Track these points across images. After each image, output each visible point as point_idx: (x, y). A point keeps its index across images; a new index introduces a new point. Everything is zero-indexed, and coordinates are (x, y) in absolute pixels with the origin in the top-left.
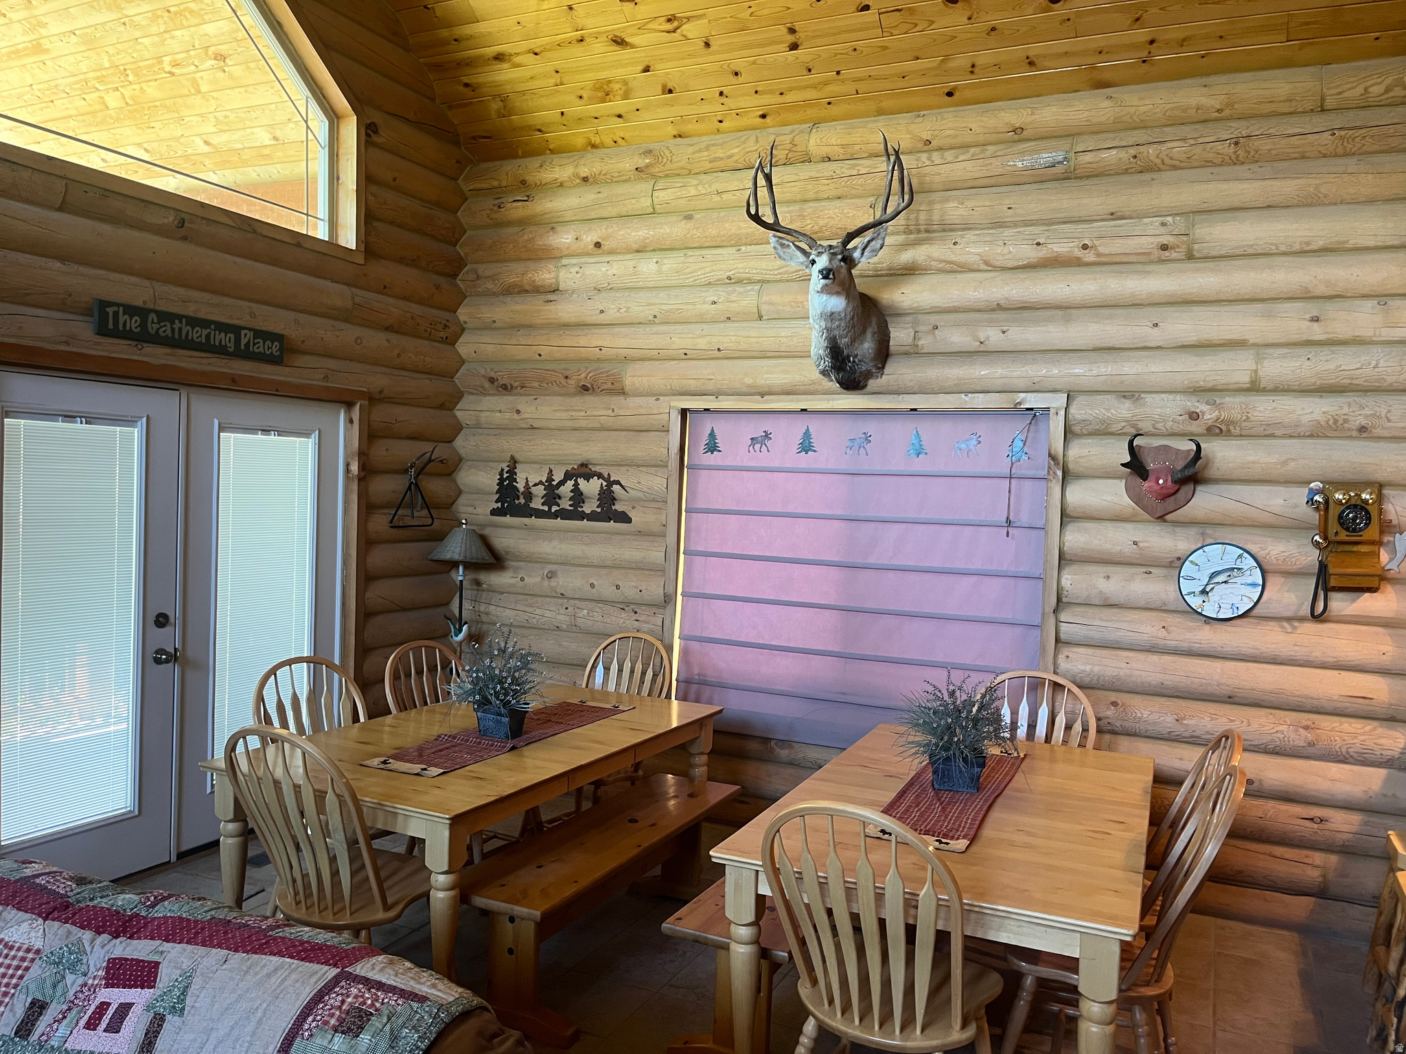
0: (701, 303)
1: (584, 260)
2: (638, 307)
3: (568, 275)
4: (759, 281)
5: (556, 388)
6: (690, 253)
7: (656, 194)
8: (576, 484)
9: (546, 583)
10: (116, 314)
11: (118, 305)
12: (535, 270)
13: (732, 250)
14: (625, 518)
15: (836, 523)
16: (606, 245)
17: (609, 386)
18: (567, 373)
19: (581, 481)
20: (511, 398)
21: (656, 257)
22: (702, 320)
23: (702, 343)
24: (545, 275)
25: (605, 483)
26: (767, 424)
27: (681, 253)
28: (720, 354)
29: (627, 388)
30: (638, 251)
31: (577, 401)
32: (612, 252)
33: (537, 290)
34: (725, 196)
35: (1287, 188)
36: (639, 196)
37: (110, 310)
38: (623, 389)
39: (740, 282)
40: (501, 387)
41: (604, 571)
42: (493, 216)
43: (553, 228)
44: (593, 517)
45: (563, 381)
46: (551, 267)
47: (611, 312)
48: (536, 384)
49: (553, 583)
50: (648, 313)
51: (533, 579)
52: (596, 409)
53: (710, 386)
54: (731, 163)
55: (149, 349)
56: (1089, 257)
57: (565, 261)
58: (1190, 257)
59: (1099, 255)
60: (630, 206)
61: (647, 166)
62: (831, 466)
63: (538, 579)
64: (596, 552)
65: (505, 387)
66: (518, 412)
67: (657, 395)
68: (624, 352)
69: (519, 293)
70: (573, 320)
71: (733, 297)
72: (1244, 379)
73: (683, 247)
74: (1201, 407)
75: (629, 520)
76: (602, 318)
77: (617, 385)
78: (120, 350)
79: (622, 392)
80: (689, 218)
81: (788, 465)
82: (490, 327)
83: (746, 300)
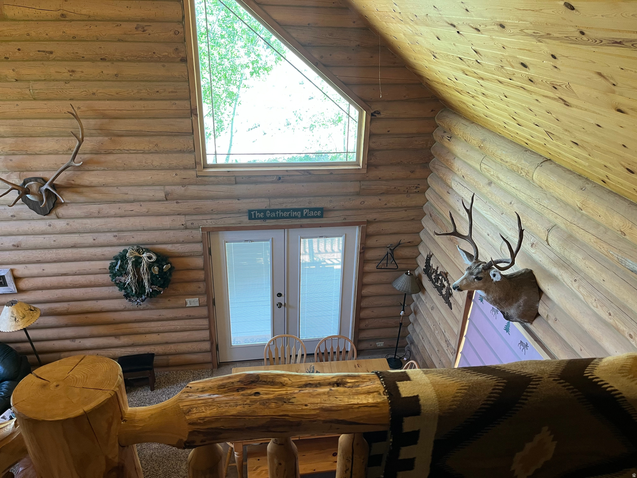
1: (459, 181)
7: (482, 164)
8: (442, 279)
9: (430, 310)
10: (255, 214)
11: (255, 210)
16: (466, 178)
25: (448, 287)
36: (477, 161)
37: (253, 213)
41: (444, 321)
42: (441, 141)
43: (455, 158)
44: (444, 297)
46: (451, 177)
49: (432, 312)
55: (268, 221)
60: (474, 164)
61: (482, 148)
63: (429, 307)
78: (258, 223)
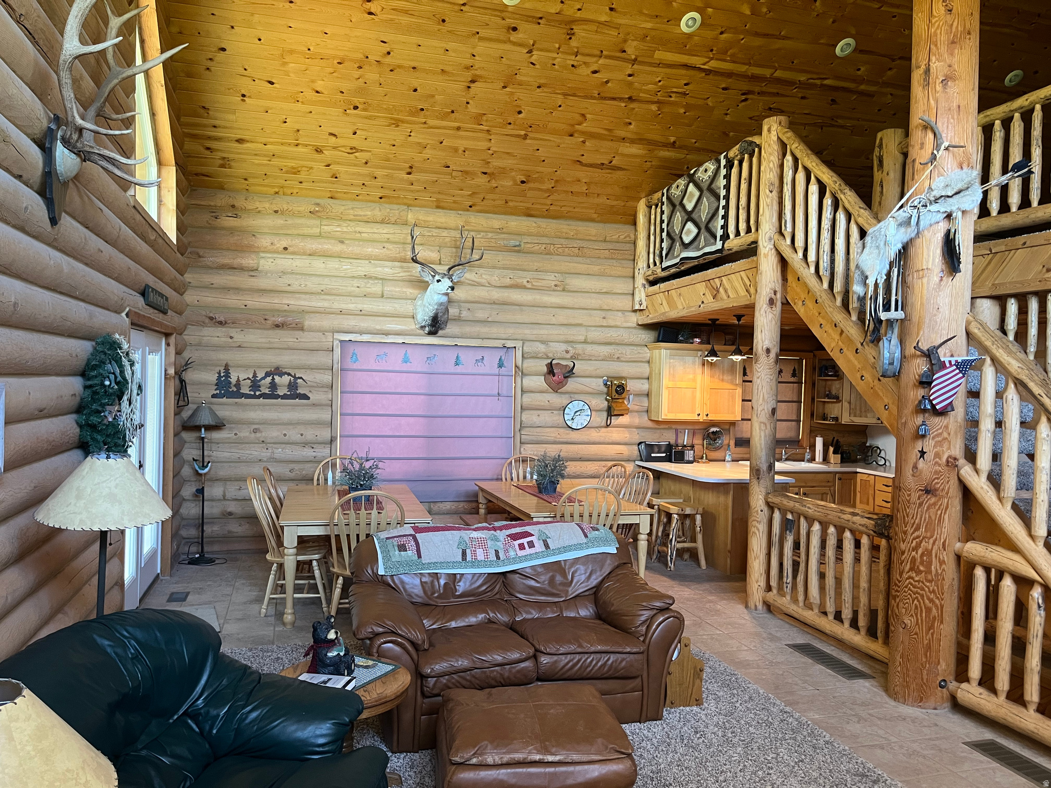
0: (352, 286)
1: (275, 255)
2: (312, 284)
3: (266, 263)
4: (381, 279)
5: (257, 325)
6: (342, 260)
7: (322, 227)
8: (273, 379)
9: (253, 435)
12: (243, 258)
13: (367, 262)
14: (306, 397)
15: (422, 397)
16: (290, 250)
17: (294, 325)
18: (267, 317)
19: (276, 377)
20: (224, 329)
21: (323, 259)
22: (349, 295)
23: (351, 307)
24: (249, 261)
25: (292, 379)
26: (386, 349)
27: (337, 260)
28: (361, 313)
29: (305, 327)
30: (310, 255)
31: (271, 333)
32: (294, 253)
33: (242, 269)
34: (363, 235)
35: (596, 269)
36: (312, 226)
38: (303, 327)
39: (370, 278)
40: (218, 322)
41: (291, 427)
42: (210, 222)
43: (254, 235)
44: (284, 397)
45: (263, 322)
46: (253, 256)
47: (295, 286)
48: (244, 322)
49: (258, 435)
50: (318, 289)
51: (245, 433)
52: (286, 337)
53: (357, 329)
54: (365, 218)
56: (529, 286)
57: (262, 255)
58: (564, 290)
59: (533, 285)
60: (306, 231)
61: (317, 211)
62: (419, 370)
63: (247, 434)
64: (287, 416)
65: (220, 323)
66: (231, 338)
67: (324, 332)
68: (303, 308)
69: (228, 268)
70: (269, 288)
71: (368, 285)
72: (582, 338)
73: (339, 256)
74: (570, 348)
75: (308, 398)
76: (289, 289)
77: (299, 325)
79: (302, 329)
80: (342, 242)
81: (397, 369)
82: (210, 287)
83: (376, 288)
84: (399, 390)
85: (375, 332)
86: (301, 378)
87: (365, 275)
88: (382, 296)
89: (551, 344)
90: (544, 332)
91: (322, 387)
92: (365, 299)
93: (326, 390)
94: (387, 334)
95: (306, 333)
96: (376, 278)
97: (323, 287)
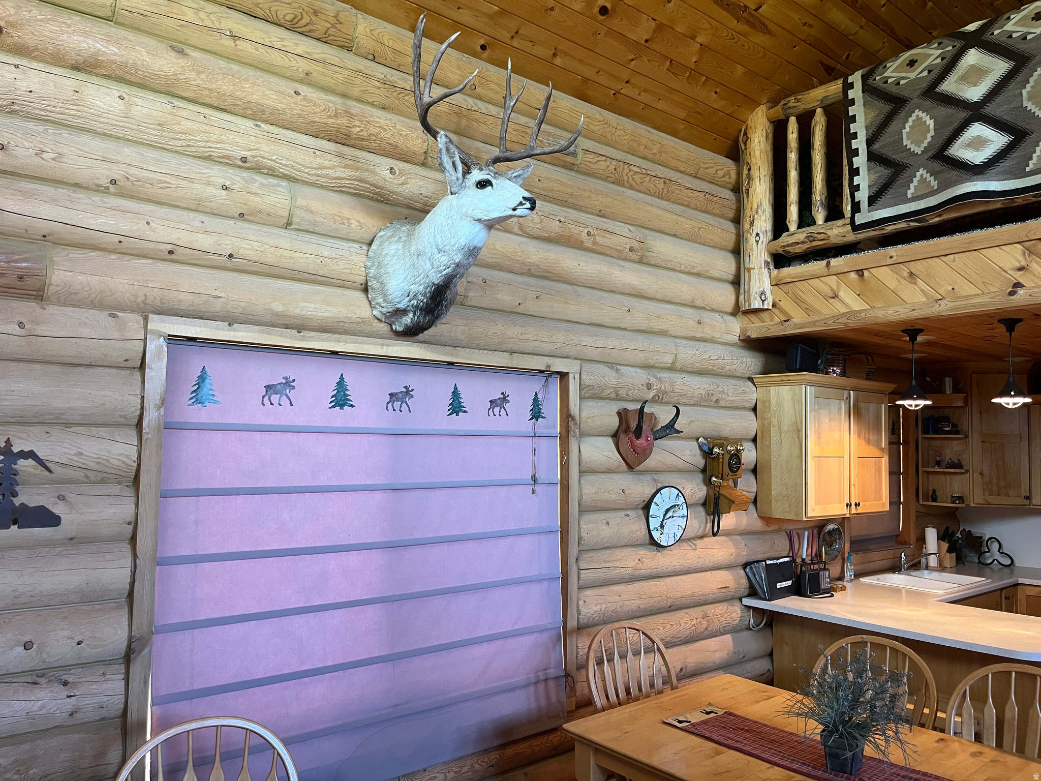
0: (205, 183)
4: (286, 176)
6: (177, 103)
13: (249, 123)
14: (46, 518)
16: (13, 36)
17: (7, 281)
22: (198, 207)
23: (205, 242)
26: (292, 368)
27: (163, 99)
28: (231, 264)
29: (51, 290)
32: (21, 51)
34: (240, 44)
35: (687, 225)
38: (42, 289)
47: (19, 152)
50: (103, 173)
53: (218, 307)
56: (589, 244)
58: (640, 262)
59: (595, 243)
67: (114, 309)
68: (45, 227)
71: (252, 188)
72: (668, 359)
73: (168, 90)
74: (652, 380)
75: (53, 520)
77: (29, 282)
79: (39, 295)
80: (179, 50)
81: (319, 423)
84: (322, 481)
85: (268, 318)
86: (31, 455)
87: (244, 160)
88: (288, 225)
89: (624, 369)
90: (613, 342)
91: (103, 481)
92: (240, 224)
93: (116, 489)
94: (300, 326)
95: (52, 310)
96: (273, 173)
97: (117, 172)
